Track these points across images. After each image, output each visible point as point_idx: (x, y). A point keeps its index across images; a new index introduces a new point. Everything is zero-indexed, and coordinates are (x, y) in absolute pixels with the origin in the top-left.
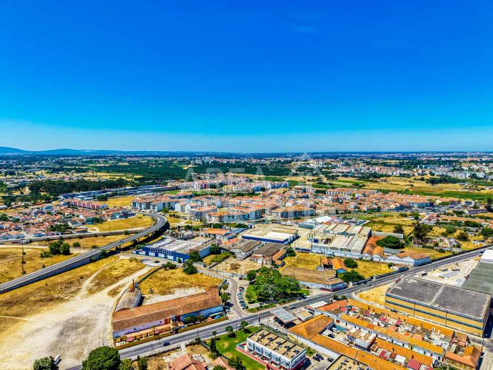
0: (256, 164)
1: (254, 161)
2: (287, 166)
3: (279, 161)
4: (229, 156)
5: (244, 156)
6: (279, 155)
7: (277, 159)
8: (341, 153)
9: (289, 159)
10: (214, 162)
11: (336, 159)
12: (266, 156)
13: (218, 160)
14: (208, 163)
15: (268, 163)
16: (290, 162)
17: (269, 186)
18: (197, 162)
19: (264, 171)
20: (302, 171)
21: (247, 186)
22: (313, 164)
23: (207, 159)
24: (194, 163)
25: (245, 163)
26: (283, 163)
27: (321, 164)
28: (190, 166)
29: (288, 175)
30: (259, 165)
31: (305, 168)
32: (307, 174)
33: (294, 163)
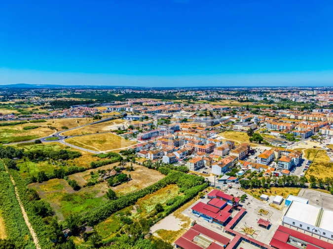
0: (157, 94)
1: (156, 92)
2: (174, 95)
3: (170, 92)
4: (139, 89)
5: (149, 89)
6: (171, 89)
7: (169, 91)
8: (210, 87)
9: (176, 91)
10: (132, 92)
11: (203, 91)
12: (162, 89)
13: (134, 91)
14: (129, 93)
15: (164, 93)
16: (177, 93)
17: (164, 103)
18: (122, 92)
19: (161, 97)
20: (182, 97)
21: (153, 103)
22: (189, 94)
23: (127, 91)
24: (120, 93)
25: (151, 93)
26: (172, 93)
27: (193, 93)
28: (119, 95)
29: (174, 99)
30: (159, 94)
31: (184, 96)
32: (184, 99)
33: (179, 93)
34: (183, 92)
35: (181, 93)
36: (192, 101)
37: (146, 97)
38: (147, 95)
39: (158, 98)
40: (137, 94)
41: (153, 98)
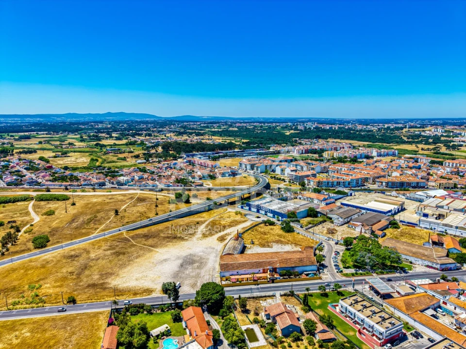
0: (361, 130)
1: (359, 127)
2: (397, 133)
3: (388, 128)
4: (332, 122)
5: (348, 122)
6: (389, 121)
7: (386, 126)
9: (400, 125)
10: (316, 128)
11: (460, 126)
12: (373, 122)
13: (321, 126)
14: (310, 128)
15: (375, 129)
16: (402, 129)
17: (375, 154)
18: (299, 127)
19: (369, 137)
20: (415, 139)
21: (349, 153)
22: (430, 131)
23: (309, 125)
24: (296, 129)
25: (350, 129)
26: (392, 130)
27: (439, 131)
28: (292, 131)
29: (398, 143)
30: (364, 131)
31: (419, 136)
32: (421, 142)
33: (407, 130)
34: (416, 127)
35: (412, 130)
36: (443, 150)
37: (339, 137)
38: (342, 133)
39: (362, 138)
40: (325, 130)
41: (352, 139)
